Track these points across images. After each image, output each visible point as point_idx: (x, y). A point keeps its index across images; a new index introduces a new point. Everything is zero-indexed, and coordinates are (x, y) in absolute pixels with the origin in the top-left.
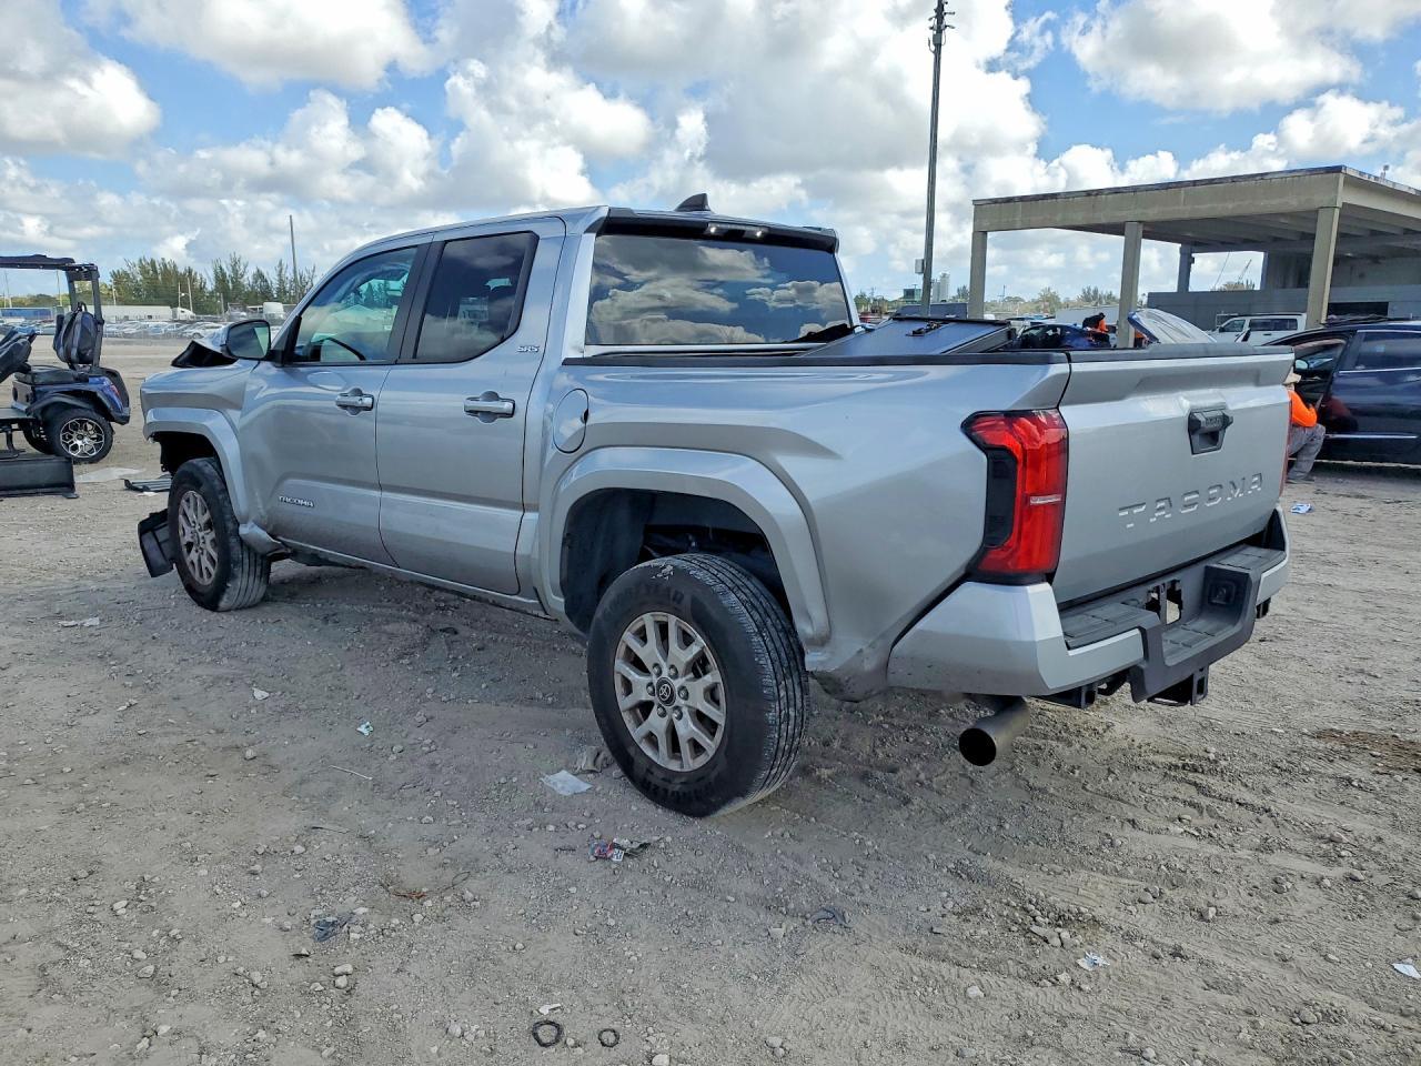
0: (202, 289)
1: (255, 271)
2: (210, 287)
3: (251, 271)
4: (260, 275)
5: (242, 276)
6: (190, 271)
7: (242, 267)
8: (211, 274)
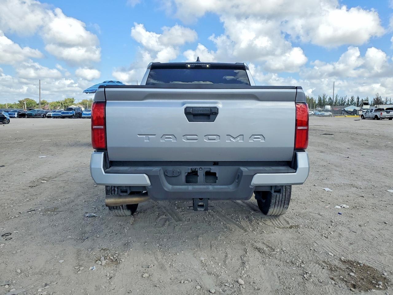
0: (315, 103)
1: (329, 97)
2: (317, 102)
3: (328, 97)
4: (330, 99)
5: (326, 99)
6: (312, 98)
7: (326, 97)
8: (318, 99)
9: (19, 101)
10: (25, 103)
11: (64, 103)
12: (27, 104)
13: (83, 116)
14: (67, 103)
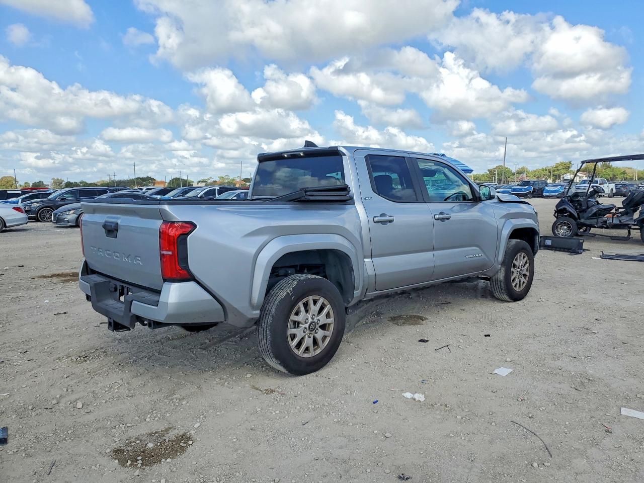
9: (489, 170)
10: (496, 173)
11: (554, 171)
12: (498, 174)
13: (544, 194)
14: (558, 170)
